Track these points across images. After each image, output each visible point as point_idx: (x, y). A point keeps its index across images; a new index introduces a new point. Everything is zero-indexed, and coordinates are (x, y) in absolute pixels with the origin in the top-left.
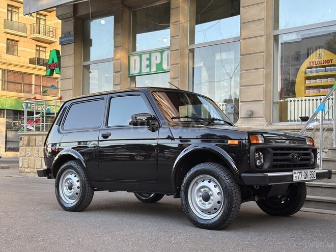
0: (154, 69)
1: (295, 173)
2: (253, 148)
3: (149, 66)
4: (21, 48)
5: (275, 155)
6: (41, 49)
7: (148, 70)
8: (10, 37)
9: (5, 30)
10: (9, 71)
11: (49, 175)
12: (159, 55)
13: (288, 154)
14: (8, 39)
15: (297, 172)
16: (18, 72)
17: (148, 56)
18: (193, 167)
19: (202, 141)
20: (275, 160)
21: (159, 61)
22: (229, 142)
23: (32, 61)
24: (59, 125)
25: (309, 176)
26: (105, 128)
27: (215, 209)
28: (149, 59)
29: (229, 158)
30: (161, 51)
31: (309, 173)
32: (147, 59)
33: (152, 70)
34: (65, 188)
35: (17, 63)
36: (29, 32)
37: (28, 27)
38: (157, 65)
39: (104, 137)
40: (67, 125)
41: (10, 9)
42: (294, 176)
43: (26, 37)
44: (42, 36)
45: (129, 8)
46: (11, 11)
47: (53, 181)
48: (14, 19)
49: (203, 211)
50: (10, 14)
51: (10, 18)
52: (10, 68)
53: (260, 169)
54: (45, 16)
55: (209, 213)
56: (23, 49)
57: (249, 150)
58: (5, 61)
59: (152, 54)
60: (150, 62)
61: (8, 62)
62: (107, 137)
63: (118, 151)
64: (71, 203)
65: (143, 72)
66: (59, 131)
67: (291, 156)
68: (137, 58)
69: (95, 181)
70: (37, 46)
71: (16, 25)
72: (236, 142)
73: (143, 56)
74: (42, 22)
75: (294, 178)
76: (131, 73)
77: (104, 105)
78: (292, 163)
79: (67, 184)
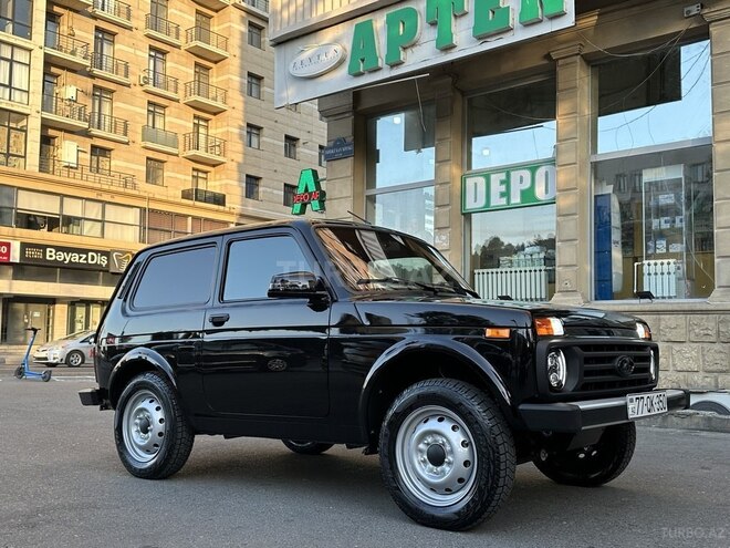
0: (516, 200)
1: (632, 401)
2: (542, 346)
3: (506, 194)
4: (167, 173)
5: (587, 360)
6: (200, 175)
7: (503, 201)
8: (151, 154)
9: (143, 144)
10: (152, 211)
11: (104, 401)
12: (527, 174)
13: (611, 359)
14: (148, 158)
15: (634, 397)
16: (165, 212)
17: (503, 176)
18: (407, 387)
19: (427, 332)
20: (587, 373)
21: (527, 185)
22: (489, 333)
23: (186, 195)
24: (125, 300)
25: (656, 406)
26: (217, 303)
27: (461, 480)
28: (507, 182)
29: (489, 369)
30: (533, 168)
31: (656, 400)
32: (502, 182)
33: (513, 201)
34: (134, 430)
35: (165, 198)
36: (181, 147)
37: (181, 138)
38: (523, 192)
39: (215, 324)
40: (140, 300)
41: (151, 109)
42: (630, 406)
43: (177, 155)
44: (201, 153)
45: (463, 93)
46: (154, 112)
47: (111, 414)
48: (157, 126)
49: (433, 488)
50: (151, 117)
51: (151, 124)
52: (154, 206)
53: (558, 394)
54: (207, 120)
55: (449, 491)
56: (172, 174)
57: (533, 350)
58: (146, 195)
59: (512, 173)
60: (508, 188)
61: (151, 196)
62: (222, 323)
63: (234, 348)
64: (147, 460)
65: (492, 204)
66: (124, 312)
67: (617, 363)
68: (481, 181)
69: (196, 415)
70: (194, 169)
71: (161, 135)
72: (505, 333)
73: (493, 177)
74: (202, 130)
75: (630, 412)
76: (467, 207)
77: (216, 258)
78: (620, 379)
79: (137, 421)
